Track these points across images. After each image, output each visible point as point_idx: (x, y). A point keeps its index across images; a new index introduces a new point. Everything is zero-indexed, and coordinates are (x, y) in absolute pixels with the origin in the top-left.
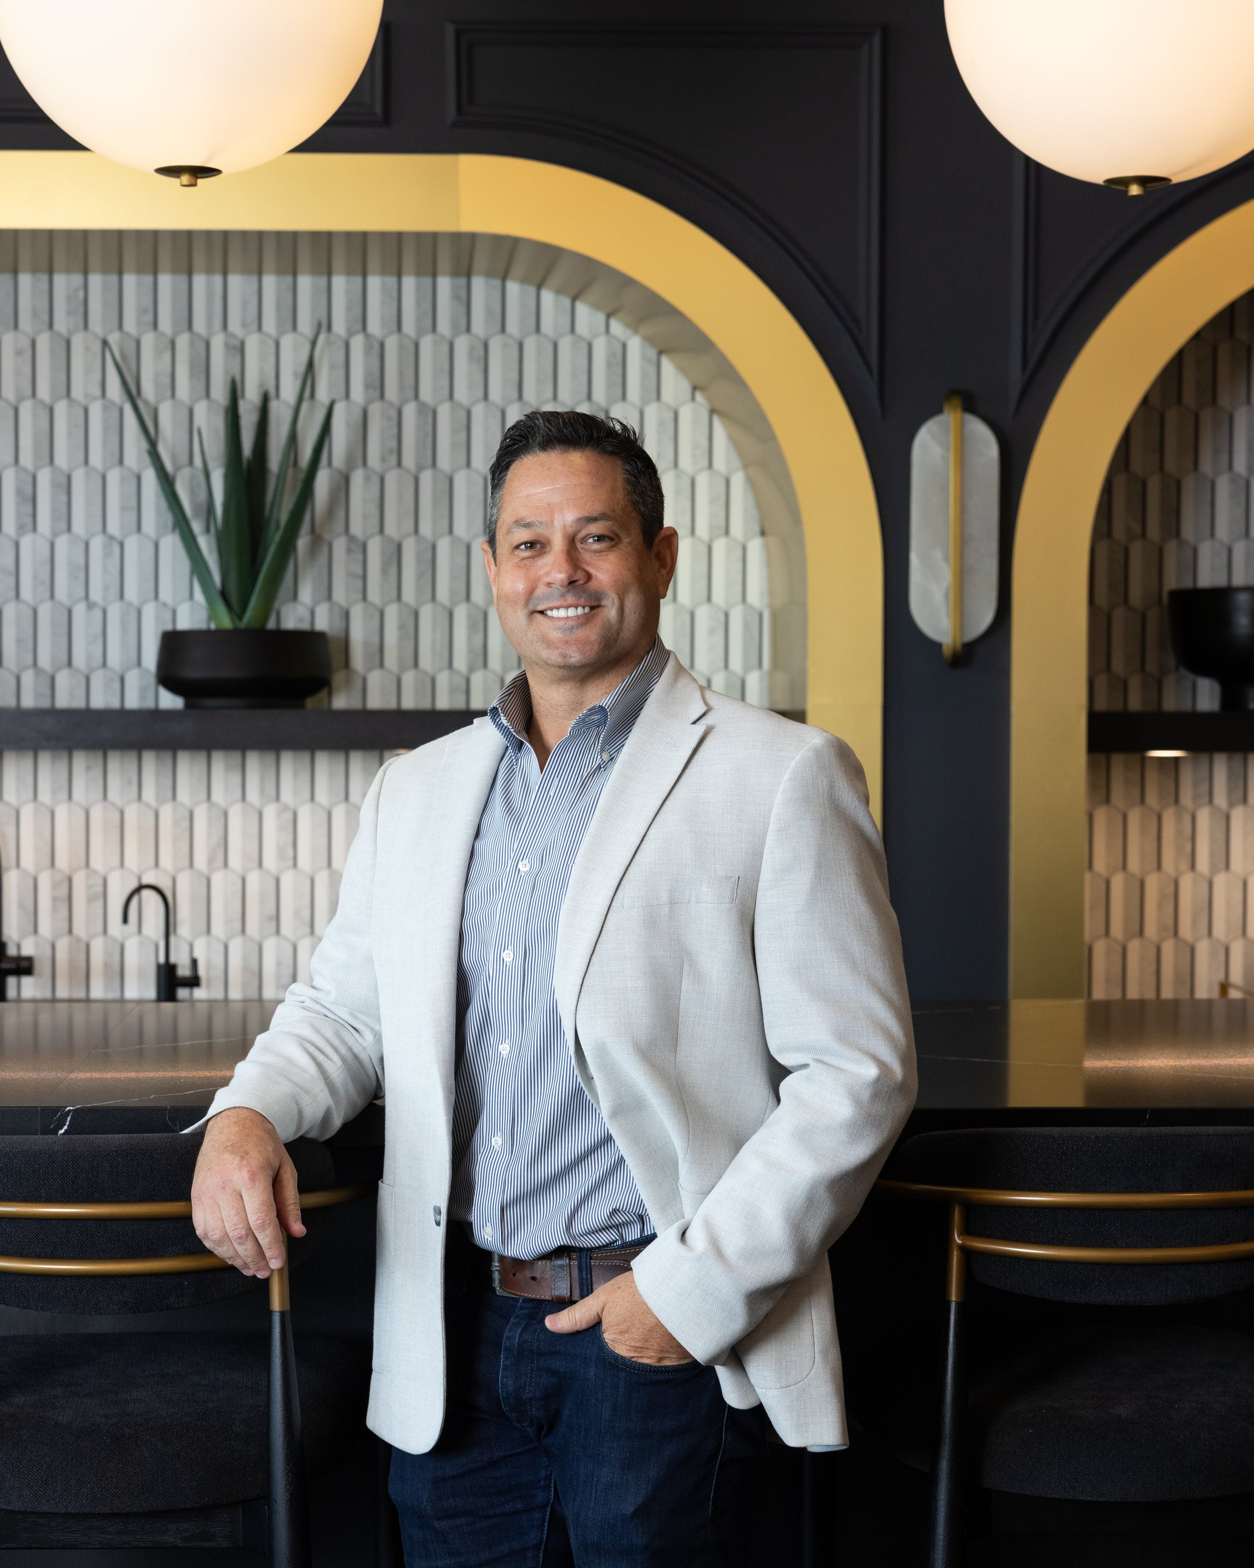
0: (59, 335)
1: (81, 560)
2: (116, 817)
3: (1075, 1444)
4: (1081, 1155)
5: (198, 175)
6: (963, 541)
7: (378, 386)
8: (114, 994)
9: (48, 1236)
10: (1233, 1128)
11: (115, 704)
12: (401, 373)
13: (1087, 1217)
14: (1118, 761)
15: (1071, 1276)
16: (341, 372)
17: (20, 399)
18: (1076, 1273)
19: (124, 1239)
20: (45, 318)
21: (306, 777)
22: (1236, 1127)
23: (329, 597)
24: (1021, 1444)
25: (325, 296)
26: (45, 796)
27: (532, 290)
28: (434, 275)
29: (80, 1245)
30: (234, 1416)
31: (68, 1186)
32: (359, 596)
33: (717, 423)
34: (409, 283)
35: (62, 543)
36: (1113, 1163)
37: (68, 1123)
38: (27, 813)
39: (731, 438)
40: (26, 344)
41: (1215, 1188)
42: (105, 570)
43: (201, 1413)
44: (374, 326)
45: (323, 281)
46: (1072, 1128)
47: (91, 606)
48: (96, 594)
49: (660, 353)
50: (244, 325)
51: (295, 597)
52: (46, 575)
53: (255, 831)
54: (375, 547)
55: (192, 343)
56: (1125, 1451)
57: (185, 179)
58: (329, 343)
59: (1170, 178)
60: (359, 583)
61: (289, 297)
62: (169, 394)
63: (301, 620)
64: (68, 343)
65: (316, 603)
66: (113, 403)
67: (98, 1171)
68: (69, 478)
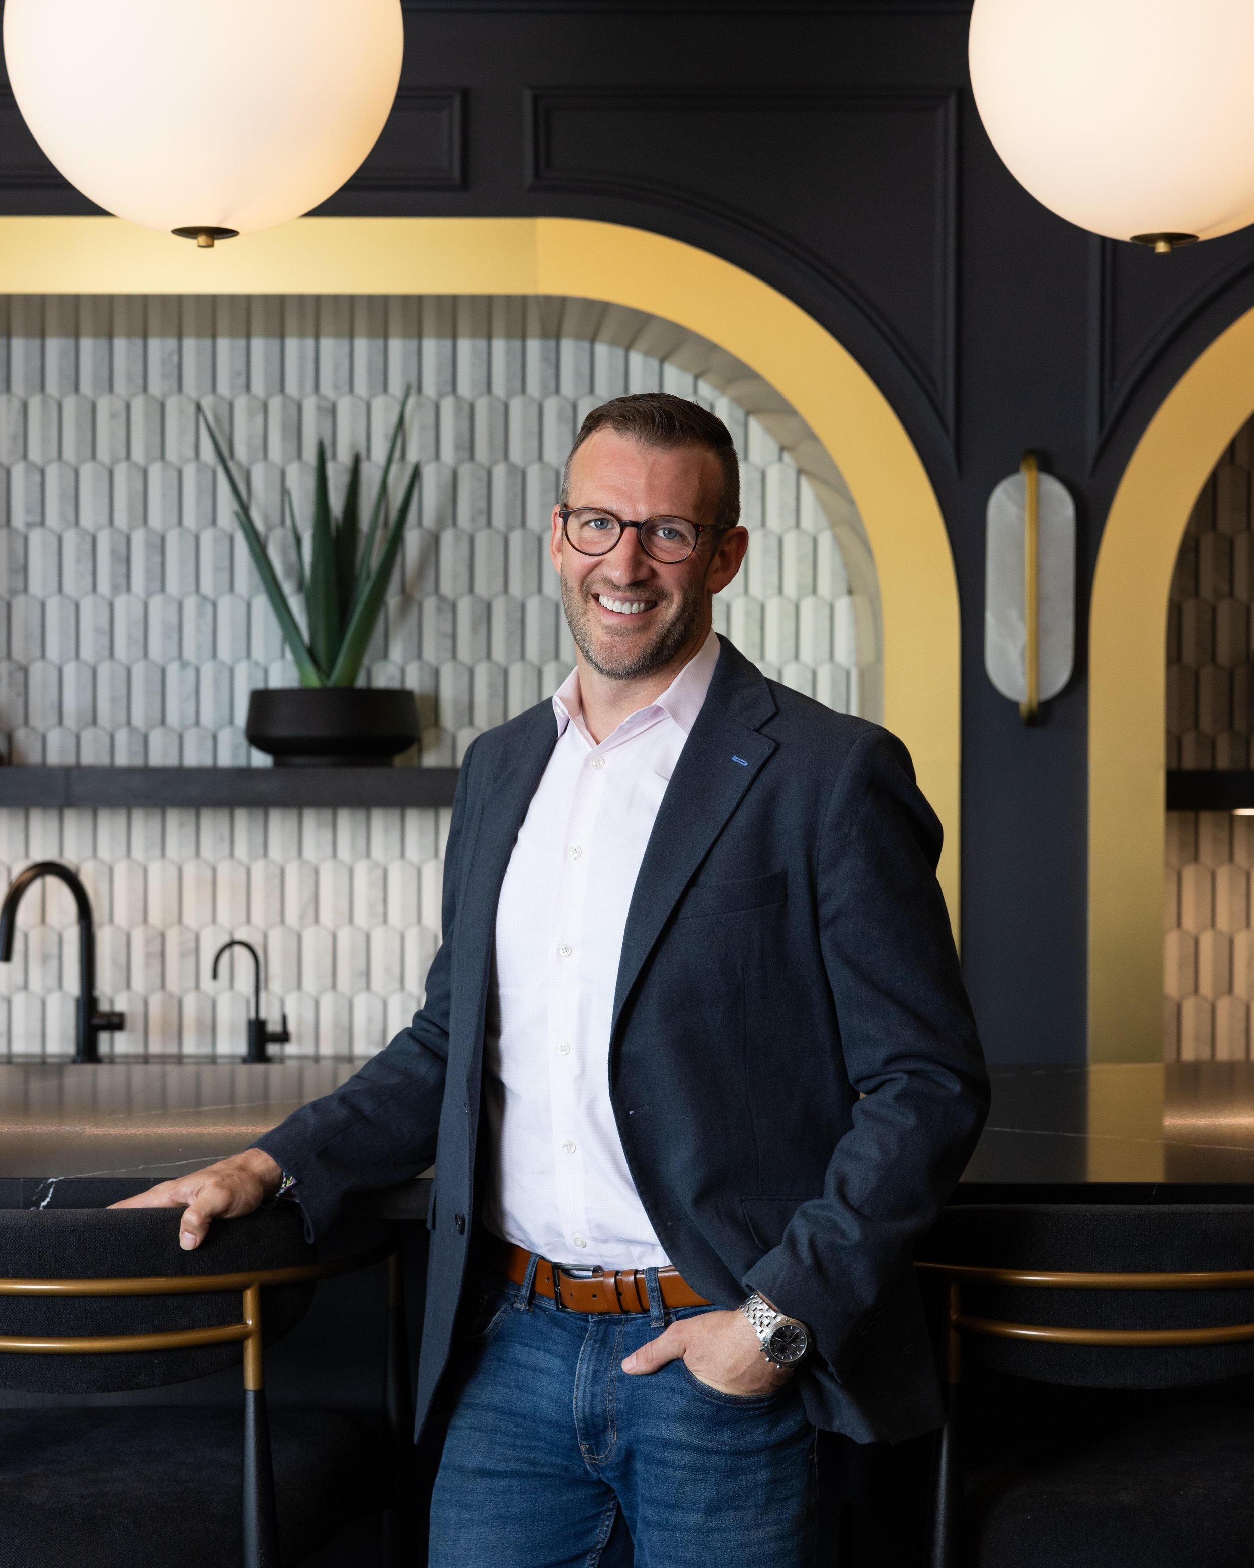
0: (153, 398)
1: (174, 619)
2: (208, 874)
3: (1073, 1532)
4: (1076, 1233)
5: (215, 237)
6: (1039, 600)
7: (468, 447)
8: (206, 1050)
9: (15, 1313)
10: (1235, 1206)
11: (207, 762)
12: (491, 435)
13: (1083, 1297)
14: (1207, 819)
15: (1067, 1358)
16: (431, 435)
17: (115, 461)
18: (1072, 1355)
19: (92, 1317)
20: (140, 381)
21: (396, 834)
22: (1239, 1205)
23: (420, 656)
24: (1019, 1531)
25: (415, 358)
26: (138, 853)
27: (620, 352)
28: (524, 337)
29: (47, 1323)
30: (212, 1497)
31: (35, 1261)
32: (449, 655)
33: (805, 483)
34: (499, 345)
35: (156, 603)
36: (1109, 1242)
37: (50, 1195)
38: (121, 869)
39: (818, 498)
40: (121, 407)
41: (1216, 1269)
42: (198, 630)
43: (179, 1494)
44: (464, 389)
45: (413, 344)
46: (1068, 1205)
47: (184, 665)
48: (189, 653)
49: (748, 414)
50: (336, 387)
51: (385, 655)
52: (140, 635)
53: (346, 888)
54: (464, 607)
55: (284, 406)
56: (1125, 1539)
57: (202, 240)
58: (419, 405)
59: (1198, 235)
60: (449, 642)
61: (380, 360)
62: (261, 455)
63: (391, 678)
64: (162, 407)
65: (406, 662)
66: (206, 465)
67: (65, 1246)
68: (163, 539)
